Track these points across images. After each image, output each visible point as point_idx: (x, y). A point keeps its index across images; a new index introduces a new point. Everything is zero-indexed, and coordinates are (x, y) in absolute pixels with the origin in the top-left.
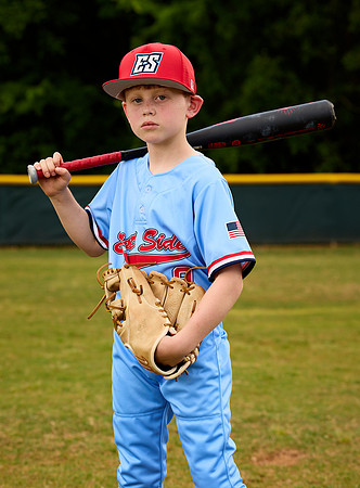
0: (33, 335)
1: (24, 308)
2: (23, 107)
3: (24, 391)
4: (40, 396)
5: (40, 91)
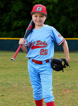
0: (20, 68)
1: (19, 63)
2: (18, 25)
3: (19, 78)
4: (22, 79)
5: (22, 22)
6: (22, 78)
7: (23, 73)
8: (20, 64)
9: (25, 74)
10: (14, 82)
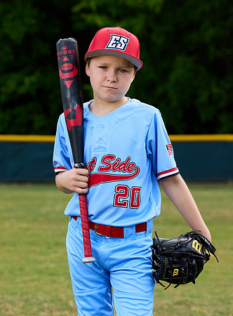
6: (36, 283)
7: (40, 262)
8: (27, 230)
9: (47, 269)
10: (10, 298)
